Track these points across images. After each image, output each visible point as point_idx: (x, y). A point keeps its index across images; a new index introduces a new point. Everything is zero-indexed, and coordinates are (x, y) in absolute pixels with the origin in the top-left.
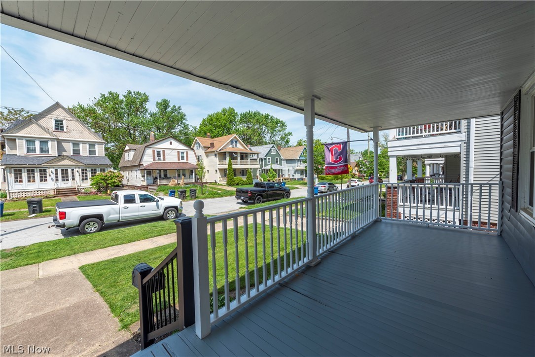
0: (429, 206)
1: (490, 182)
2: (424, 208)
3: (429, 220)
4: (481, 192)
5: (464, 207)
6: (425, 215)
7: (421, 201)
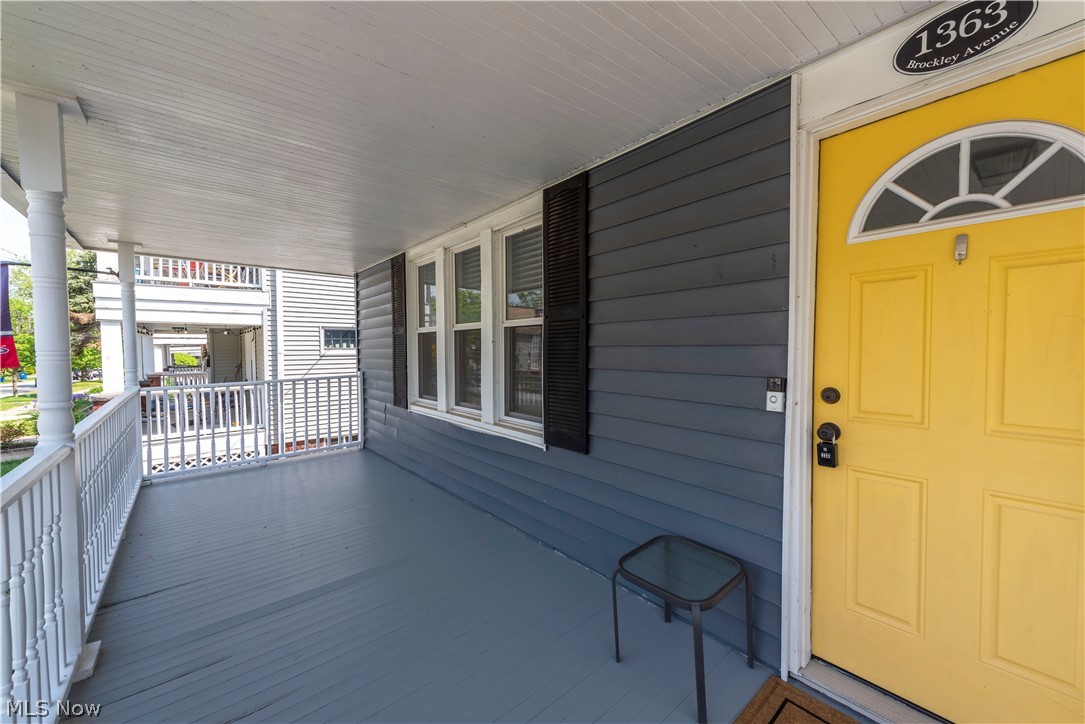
0: (210, 431)
1: (307, 377)
2: (198, 437)
3: (209, 460)
4: (294, 394)
5: (272, 423)
6: (201, 451)
7: (191, 423)
